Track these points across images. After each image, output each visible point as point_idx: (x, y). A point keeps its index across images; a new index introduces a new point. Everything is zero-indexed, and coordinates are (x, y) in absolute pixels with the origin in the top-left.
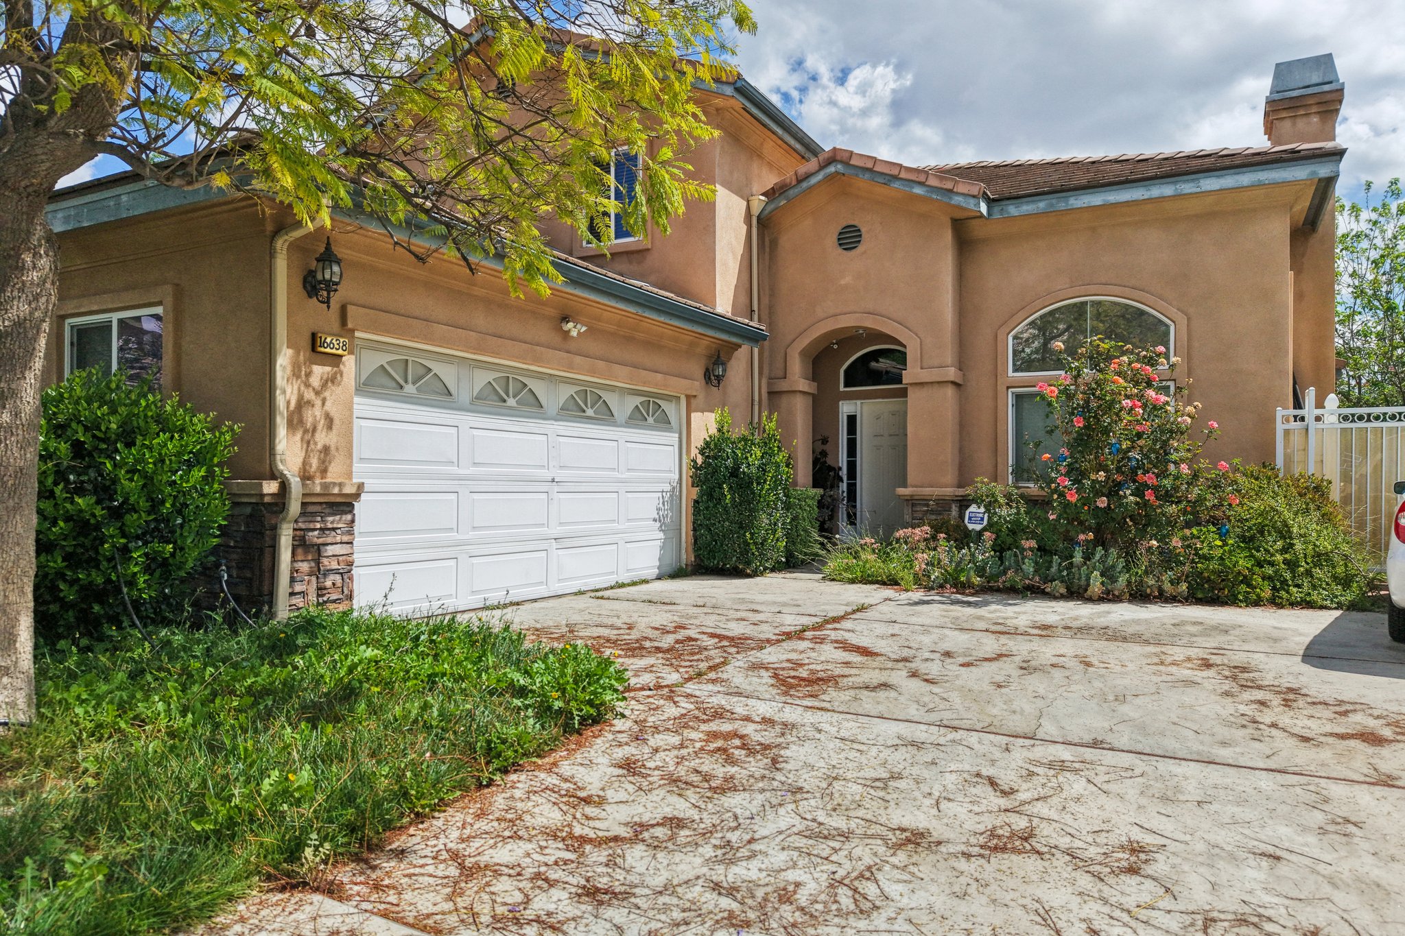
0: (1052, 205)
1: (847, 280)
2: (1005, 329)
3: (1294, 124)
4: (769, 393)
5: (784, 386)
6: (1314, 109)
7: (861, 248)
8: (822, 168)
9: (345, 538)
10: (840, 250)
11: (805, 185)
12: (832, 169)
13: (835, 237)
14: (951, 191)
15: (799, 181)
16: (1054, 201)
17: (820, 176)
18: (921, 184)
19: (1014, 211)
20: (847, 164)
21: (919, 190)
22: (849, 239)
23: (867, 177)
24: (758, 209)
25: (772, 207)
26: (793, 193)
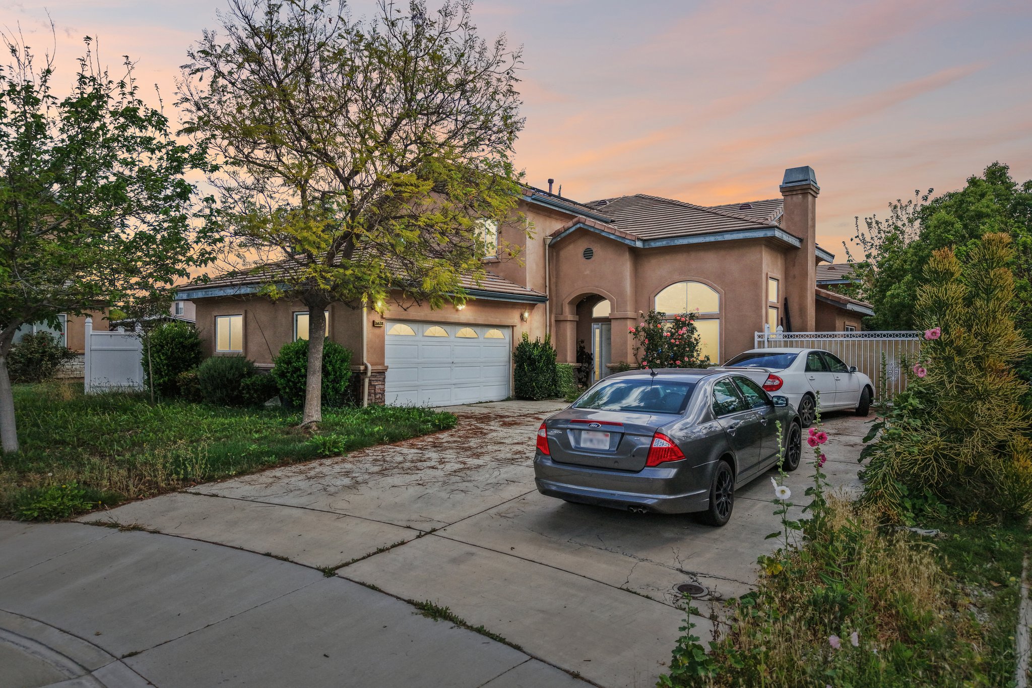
1: (587, 272)
2: (653, 295)
4: (556, 321)
5: (562, 318)
6: (799, 192)
7: (593, 259)
8: (574, 225)
9: (383, 383)
10: (585, 259)
11: (568, 232)
12: (578, 226)
13: (583, 253)
14: (624, 238)
15: (565, 231)
17: (573, 229)
18: (614, 234)
19: (653, 245)
20: (584, 224)
21: (612, 237)
22: (588, 254)
23: (592, 230)
24: (548, 242)
25: (554, 241)
26: (563, 235)
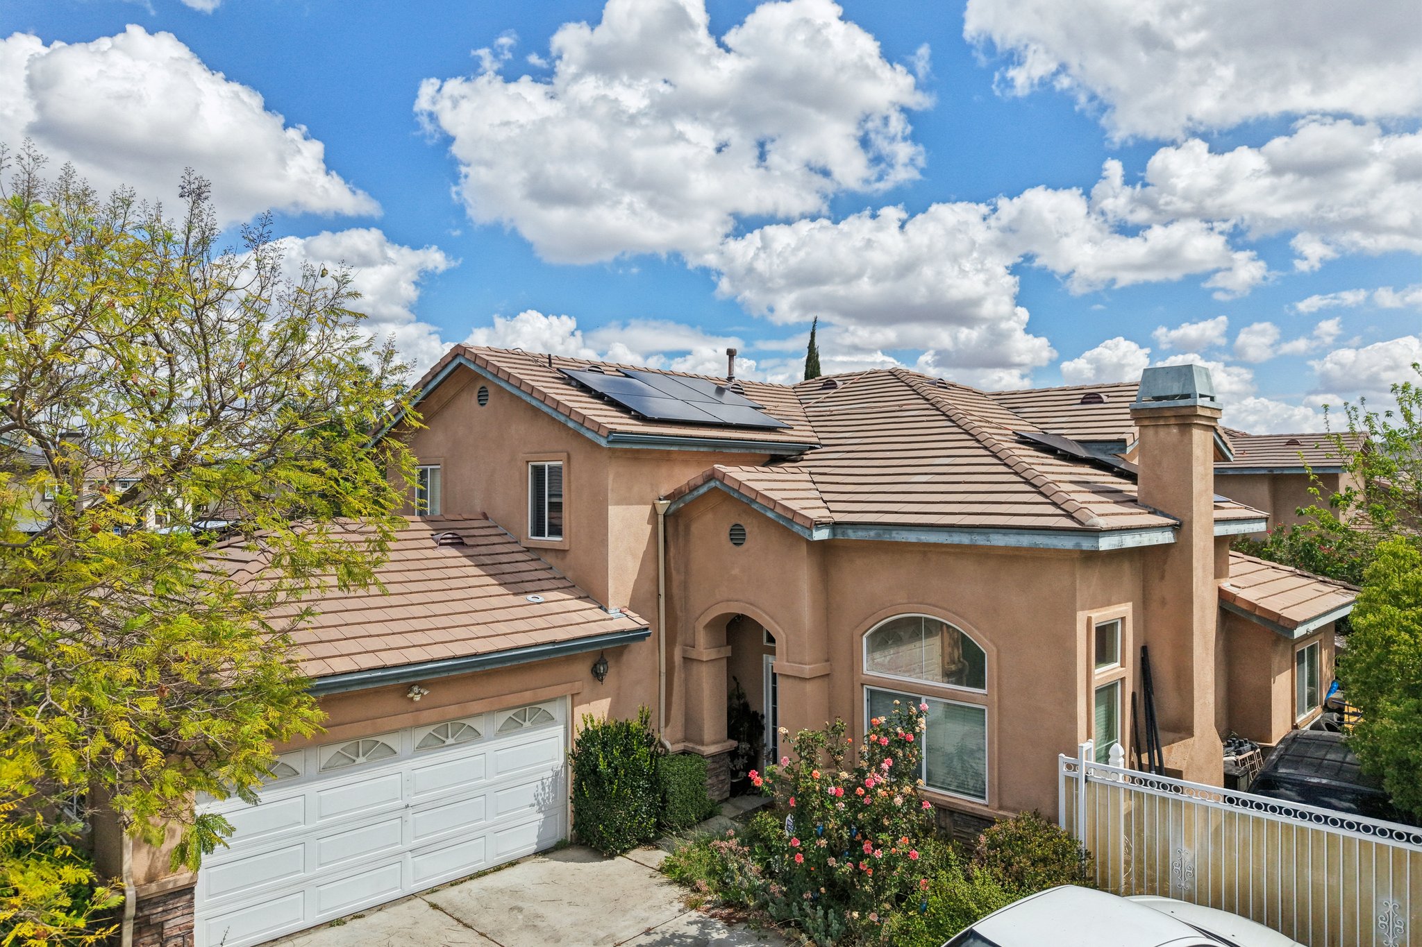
0: (879, 535)
1: (736, 571)
2: (857, 632)
3: (1157, 433)
4: (684, 658)
5: (694, 655)
6: (1172, 421)
7: (746, 545)
8: (705, 482)
9: (186, 911)
10: (731, 544)
11: (696, 493)
12: (712, 484)
13: (728, 531)
14: (792, 520)
15: (690, 491)
16: (881, 532)
17: (704, 489)
18: (772, 510)
19: (852, 535)
20: (722, 482)
21: (770, 514)
22: (737, 535)
23: (736, 495)
24: (661, 511)
25: (673, 508)
26: (689, 498)
